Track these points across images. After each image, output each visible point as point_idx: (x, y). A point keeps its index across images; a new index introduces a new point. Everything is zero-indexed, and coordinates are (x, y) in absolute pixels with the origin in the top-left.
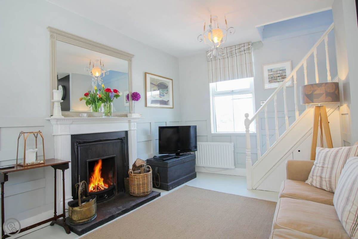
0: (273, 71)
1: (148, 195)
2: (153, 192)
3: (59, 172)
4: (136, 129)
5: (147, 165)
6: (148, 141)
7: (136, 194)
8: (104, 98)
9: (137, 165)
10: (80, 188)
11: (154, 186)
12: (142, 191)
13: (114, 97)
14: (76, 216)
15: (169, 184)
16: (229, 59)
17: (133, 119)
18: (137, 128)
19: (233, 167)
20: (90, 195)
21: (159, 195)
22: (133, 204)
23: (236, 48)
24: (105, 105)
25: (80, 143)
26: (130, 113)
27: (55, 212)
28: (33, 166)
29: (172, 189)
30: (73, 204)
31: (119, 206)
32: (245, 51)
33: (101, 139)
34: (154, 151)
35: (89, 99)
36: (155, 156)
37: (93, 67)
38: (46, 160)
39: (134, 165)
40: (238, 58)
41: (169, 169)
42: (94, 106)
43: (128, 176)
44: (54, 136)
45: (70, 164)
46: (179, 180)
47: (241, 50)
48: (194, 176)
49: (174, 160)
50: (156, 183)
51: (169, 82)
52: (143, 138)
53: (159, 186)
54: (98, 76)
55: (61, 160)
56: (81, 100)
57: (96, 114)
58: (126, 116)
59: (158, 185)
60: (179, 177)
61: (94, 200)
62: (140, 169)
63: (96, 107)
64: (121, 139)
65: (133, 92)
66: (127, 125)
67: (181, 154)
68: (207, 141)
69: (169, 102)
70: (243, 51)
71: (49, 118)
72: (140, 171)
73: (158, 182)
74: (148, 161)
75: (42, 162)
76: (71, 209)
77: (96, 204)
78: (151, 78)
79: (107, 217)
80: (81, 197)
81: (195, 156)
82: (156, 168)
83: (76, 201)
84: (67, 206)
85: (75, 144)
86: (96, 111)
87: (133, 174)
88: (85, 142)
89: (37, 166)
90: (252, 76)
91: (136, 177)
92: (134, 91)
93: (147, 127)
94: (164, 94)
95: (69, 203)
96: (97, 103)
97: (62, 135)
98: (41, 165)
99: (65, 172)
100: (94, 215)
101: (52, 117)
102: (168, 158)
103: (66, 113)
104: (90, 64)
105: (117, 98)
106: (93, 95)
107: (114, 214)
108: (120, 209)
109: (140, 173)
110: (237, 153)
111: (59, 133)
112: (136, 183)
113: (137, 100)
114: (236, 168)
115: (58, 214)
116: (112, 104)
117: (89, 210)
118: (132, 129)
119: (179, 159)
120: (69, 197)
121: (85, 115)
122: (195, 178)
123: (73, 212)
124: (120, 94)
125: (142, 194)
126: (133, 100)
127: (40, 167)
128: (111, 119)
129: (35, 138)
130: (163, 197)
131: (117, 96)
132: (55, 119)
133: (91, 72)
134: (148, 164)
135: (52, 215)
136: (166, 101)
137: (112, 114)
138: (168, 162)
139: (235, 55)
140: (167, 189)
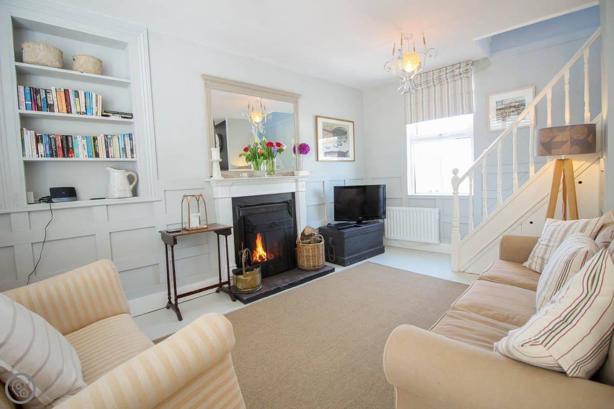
0: (504, 103)
1: (319, 269)
2: (325, 266)
3: (222, 237)
4: (304, 189)
5: (320, 234)
6: (321, 205)
7: (305, 266)
8: (266, 153)
9: (306, 234)
10: (244, 256)
11: (327, 260)
12: (312, 265)
13: (277, 151)
14: (241, 285)
15: (346, 258)
16: (437, 88)
17: (301, 177)
18: (306, 189)
19: (437, 242)
20: (254, 264)
21: (333, 270)
22: (302, 278)
23: (448, 72)
24: (267, 162)
25: (241, 207)
26: (297, 170)
27: (220, 279)
28: (198, 231)
29: (350, 265)
30: (238, 272)
31: (286, 279)
32: (460, 74)
33: (264, 202)
34: (327, 217)
35: (249, 155)
36: (329, 224)
37: (253, 111)
38: (209, 224)
39: (303, 234)
40: (449, 85)
41: (346, 241)
42: (254, 162)
43: (296, 246)
44: (214, 198)
45: (232, 229)
46: (361, 255)
47: (455, 74)
48: (382, 251)
49: (354, 229)
50: (330, 257)
51: (349, 126)
52: (314, 201)
53: (334, 260)
54: (259, 122)
55: (223, 225)
56: (240, 156)
57: (257, 173)
58: (293, 174)
59: (333, 258)
60: (359, 251)
61: (258, 269)
62: (309, 239)
63: (257, 164)
64: (287, 202)
65: (300, 144)
66: (294, 185)
67: (363, 222)
68: (402, 206)
69: (348, 153)
70: (457, 75)
71: (209, 180)
72: (309, 240)
73: (332, 256)
74: (321, 230)
75: (205, 226)
76: (235, 276)
77: (260, 274)
78: (324, 123)
79: (273, 289)
80: (245, 266)
81: (383, 225)
82: (331, 239)
83: (240, 269)
84: (231, 274)
85: (237, 208)
86: (258, 169)
87: (301, 244)
88: (246, 206)
89: (201, 230)
90: (470, 112)
91: (304, 247)
92: (301, 142)
93: (319, 186)
94: (342, 142)
95: (233, 271)
96: (258, 160)
97: (223, 198)
98: (204, 230)
99: (228, 238)
100: (259, 286)
101: (212, 178)
102: (345, 227)
103: (225, 172)
104: (249, 107)
105: (280, 153)
106: (253, 149)
107: (280, 286)
108: (286, 282)
109: (310, 243)
110: (444, 223)
111: (220, 196)
112: (305, 254)
113: (306, 153)
114: (441, 242)
115: (222, 281)
116: (275, 160)
117: (254, 279)
118: (300, 190)
119: (360, 228)
120: (233, 265)
121: (245, 175)
122: (383, 254)
123: (237, 280)
124: (285, 148)
125: (312, 268)
126: (301, 153)
127: (203, 232)
128: (274, 178)
129: (197, 202)
130: (337, 274)
131: (280, 151)
132: (214, 180)
133: (250, 117)
134: (320, 232)
135: (218, 282)
136: (345, 151)
137: (276, 172)
138: (345, 231)
139: (445, 81)
140: (343, 264)
